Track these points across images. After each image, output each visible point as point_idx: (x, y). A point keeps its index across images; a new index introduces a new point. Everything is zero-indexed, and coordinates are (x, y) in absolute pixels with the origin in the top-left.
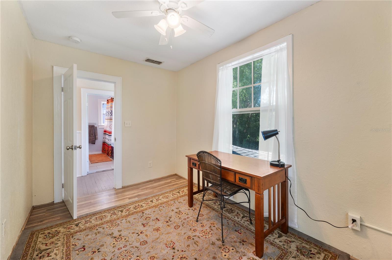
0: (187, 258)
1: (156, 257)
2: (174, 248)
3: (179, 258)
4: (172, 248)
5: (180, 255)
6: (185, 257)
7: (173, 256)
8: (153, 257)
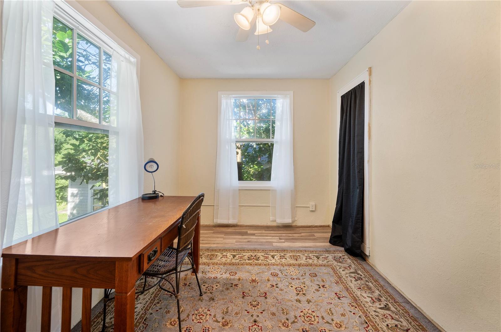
0: (250, 303)
1: (281, 323)
2: (255, 321)
3: (257, 308)
4: (256, 323)
5: (255, 310)
6: (251, 305)
7: (262, 313)
8: (285, 326)
